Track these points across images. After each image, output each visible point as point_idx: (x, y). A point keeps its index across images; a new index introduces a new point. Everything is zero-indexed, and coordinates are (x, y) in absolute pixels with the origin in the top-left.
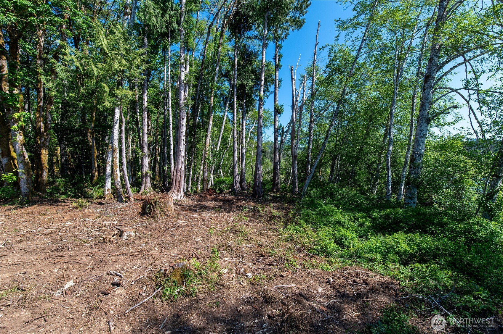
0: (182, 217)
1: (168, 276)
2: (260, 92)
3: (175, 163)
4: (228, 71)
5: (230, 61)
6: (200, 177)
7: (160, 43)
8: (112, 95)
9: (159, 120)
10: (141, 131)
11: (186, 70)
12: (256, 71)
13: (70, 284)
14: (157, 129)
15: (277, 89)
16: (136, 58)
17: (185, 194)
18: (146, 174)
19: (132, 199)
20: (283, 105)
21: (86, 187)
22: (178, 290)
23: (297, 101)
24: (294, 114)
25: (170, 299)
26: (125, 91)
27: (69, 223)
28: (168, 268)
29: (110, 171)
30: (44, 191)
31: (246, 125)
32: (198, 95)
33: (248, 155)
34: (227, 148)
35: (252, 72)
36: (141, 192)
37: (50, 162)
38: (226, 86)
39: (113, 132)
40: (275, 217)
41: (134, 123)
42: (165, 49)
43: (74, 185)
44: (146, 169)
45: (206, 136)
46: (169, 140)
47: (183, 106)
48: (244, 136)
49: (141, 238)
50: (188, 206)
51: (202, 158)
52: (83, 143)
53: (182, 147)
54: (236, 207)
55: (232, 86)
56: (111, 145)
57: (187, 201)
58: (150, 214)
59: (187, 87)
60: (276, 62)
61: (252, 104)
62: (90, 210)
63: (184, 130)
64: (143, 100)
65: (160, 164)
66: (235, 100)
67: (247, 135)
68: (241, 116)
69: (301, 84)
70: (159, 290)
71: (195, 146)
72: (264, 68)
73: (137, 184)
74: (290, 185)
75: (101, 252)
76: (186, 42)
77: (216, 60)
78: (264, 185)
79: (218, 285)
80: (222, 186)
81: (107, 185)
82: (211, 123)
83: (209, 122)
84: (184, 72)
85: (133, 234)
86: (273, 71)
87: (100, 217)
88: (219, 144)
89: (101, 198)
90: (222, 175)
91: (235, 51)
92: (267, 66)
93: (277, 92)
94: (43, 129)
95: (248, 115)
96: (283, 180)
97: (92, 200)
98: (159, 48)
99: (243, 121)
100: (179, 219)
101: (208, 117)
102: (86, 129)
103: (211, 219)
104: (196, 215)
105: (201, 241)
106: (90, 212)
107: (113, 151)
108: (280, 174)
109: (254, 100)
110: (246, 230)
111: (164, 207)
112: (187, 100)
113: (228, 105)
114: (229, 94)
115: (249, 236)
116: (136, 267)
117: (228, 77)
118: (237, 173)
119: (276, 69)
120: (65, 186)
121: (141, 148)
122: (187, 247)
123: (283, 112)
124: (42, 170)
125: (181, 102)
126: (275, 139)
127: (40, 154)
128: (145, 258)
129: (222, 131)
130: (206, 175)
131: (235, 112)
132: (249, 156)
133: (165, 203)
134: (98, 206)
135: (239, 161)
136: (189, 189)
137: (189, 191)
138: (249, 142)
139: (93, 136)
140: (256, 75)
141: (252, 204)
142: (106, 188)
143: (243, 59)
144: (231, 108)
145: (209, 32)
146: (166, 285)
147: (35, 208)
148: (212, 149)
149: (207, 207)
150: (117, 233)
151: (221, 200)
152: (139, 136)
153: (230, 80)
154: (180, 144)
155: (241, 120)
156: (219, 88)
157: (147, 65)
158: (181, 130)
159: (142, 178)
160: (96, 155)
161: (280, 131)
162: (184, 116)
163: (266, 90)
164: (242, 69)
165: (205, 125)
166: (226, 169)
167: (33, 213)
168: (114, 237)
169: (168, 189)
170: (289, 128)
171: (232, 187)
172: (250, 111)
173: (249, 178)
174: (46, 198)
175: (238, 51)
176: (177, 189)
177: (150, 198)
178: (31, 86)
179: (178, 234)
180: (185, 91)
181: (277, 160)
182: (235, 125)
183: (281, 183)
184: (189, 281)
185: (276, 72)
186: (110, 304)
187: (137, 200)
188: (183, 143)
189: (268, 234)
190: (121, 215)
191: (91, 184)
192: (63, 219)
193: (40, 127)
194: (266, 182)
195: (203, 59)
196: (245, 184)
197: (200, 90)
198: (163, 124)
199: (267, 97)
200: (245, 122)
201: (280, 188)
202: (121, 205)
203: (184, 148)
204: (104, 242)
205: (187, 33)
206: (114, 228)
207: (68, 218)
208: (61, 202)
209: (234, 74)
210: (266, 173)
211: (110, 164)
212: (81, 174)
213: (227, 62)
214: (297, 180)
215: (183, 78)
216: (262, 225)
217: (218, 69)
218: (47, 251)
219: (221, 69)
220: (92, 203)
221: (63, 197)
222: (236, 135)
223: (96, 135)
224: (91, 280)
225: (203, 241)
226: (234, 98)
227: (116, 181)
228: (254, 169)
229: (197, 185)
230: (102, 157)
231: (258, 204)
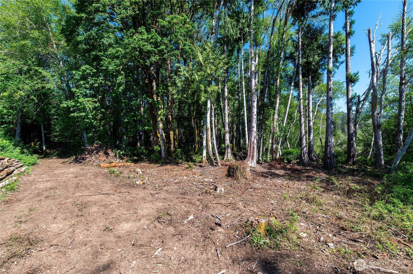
0: (257, 181)
1: (254, 227)
2: (328, 65)
3: (248, 137)
4: (292, 54)
5: (293, 44)
6: (270, 148)
7: (234, 47)
8: (206, 92)
9: (235, 105)
10: (223, 115)
11: (255, 62)
12: (322, 45)
13: (191, 217)
14: (233, 112)
15: (349, 58)
16: (220, 62)
17: (257, 162)
18: (228, 146)
19: (219, 164)
20: (358, 73)
21: (192, 155)
22: (264, 241)
23: (377, 64)
24: (375, 79)
25: (257, 246)
26: (213, 88)
27: (185, 178)
28: (254, 221)
29: (205, 144)
30: (172, 157)
31: (312, 99)
32: (265, 80)
33: (315, 128)
34: (293, 122)
35: (318, 48)
36: (224, 160)
37: (174, 139)
38: (291, 66)
39: (207, 118)
40: (354, 191)
41: (218, 109)
42: (239, 50)
43: (185, 153)
44: (228, 143)
45: (274, 113)
46: (243, 120)
47: (254, 91)
48: (311, 110)
49: (229, 194)
50: (261, 173)
51: (270, 132)
52: (190, 126)
53: (254, 124)
54: (306, 177)
55: (297, 66)
56: (205, 126)
57: (259, 169)
58: (233, 176)
59: (257, 75)
60: (346, 31)
61: (318, 78)
62: (195, 170)
63: (255, 110)
64: (224, 91)
65: (236, 138)
66: (301, 77)
67: (314, 108)
68: (307, 92)
69: (383, 44)
70: (248, 236)
71: (264, 123)
72: (332, 40)
73: (222, 154)
74: (371, 158)
75: (205, 199)
76: (255, 40)
77: (280, 47)
78: (337, 157)
79: (299, 246)
80: (289, 157)
81: (204, 153)
82: (278, 101)
83: (276, 101)
84: (254, 63)
85: (223, 190)
86: (343, 40)
87: (201, 175)
88: (286, 119)
89: (200, 162)
90: (289, 147)
91: (298, 33)
92: (336, 37)
93: (349, 60)
94: (171, 119)
95: (314, 90)
96: (360, 152)
97: (196, 164)
98: (234, 51)
99: (309, 96)
100: (255, 183)
101: (275, 97)
102: (191, 117)
103: (283, 185)
104: (268, 180)
105: (275, 204)
106: (195, 172)
107: (207, 130)
108: (356, 146)
109: (320, 74)
110: (320, 200)
111: (243, 172)
112: (257, 86)
113: (293, 84)
114: (294, 73)
115: (324, 207)
116: (228, 215)
117: (292, 59)
118: (305, 145)
119: (346, 38)
120: (181, 154)
121: (224, 127)
122: (263, 206)
123: (357, 80)
124: (171, 144)
125: (253, 88)
126: (349, 109)
127: (170, 134)
128: (234, 209)
129: (288, 107)
130: (274, 146)
131: (301, 89)
132: (317, 129)
133: (244, 168)
134: (199, 168)
135: (306, 134)
136: (260, 158)
137: (260, 160)
138: (316, 115)
139: (195, 121)
140: (322, 49)
141: (324, 176)
142: (204, 156)
143: (307, 38)
144: (297, 86)
145: (273, 25)
146: (253, 234)
147: (168, 167)
148: (279, 124)
149: (277, 174)
150: (213, 187)
151: (290, 169)
152: (222, 118)
153: (295, 60)
154: (252, 122)
155: (307, 96)
156: (284, 70)
157: (227, 66)
158: (253, 111)
159: (225, 149)
160: (196, 133)
161: (355, 100)
162: (255, 99)
163: (336, 61)
164: (306, 48)
165: (272, 104)
166: (292, 141)
167: (168, 169)
168: (212, 190)
169: (245, 158)
170: (367, 96)
171: (300, 157)
172: (316, 85)
173: (317, 150)
174: (173, 161)
175: (301, 33)
176: (251, 158)
177: (233, 164)
178: (164, 95)
179: (255, 194)
180: (255, 80)
181: (352, 131)
182: (302, 101)
183: (358, 156)
184: (272, 236)
185: (347, 41)
186: (216, 237)
187: (223, 165)
188: (254, 121)
189: (348, 208)
190: (214, 175)
191: (194, 153)
192: (181, 175)
193: (169, 118)
194: (339, 154)
195: (269, 49)
196: (314, 155)
197: (267, 76)
198: (238, 108)
199: (338, 67)
200: (311, 96)
201: (358, 161)
202: (213, 168)
203: (256, 125)
204: (206, 193)
205: (256, 32)
206: (210, 184)
207: (184, 174)
208: (180, 164)
209: (299, 55)
210: (338, 145)
211: (205, 139)
212: (188, 146)
213: (290, 45)
214: (382, 153)
215: (253, 69)
216: (338, 197)
217: (282, 54)
218: (177, 194)
219: (285, 53)
220: (196, 165)
221: (181, 161)
222: (302, 110)
223: (196, 120)
224: (202, 217)
225: (277, 204)
226: (299, 77)
227: (209, 151)
228: (324, 141)
229: (267, 155)
230: (200, 134)
231: (331, 175)
